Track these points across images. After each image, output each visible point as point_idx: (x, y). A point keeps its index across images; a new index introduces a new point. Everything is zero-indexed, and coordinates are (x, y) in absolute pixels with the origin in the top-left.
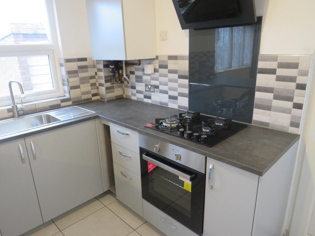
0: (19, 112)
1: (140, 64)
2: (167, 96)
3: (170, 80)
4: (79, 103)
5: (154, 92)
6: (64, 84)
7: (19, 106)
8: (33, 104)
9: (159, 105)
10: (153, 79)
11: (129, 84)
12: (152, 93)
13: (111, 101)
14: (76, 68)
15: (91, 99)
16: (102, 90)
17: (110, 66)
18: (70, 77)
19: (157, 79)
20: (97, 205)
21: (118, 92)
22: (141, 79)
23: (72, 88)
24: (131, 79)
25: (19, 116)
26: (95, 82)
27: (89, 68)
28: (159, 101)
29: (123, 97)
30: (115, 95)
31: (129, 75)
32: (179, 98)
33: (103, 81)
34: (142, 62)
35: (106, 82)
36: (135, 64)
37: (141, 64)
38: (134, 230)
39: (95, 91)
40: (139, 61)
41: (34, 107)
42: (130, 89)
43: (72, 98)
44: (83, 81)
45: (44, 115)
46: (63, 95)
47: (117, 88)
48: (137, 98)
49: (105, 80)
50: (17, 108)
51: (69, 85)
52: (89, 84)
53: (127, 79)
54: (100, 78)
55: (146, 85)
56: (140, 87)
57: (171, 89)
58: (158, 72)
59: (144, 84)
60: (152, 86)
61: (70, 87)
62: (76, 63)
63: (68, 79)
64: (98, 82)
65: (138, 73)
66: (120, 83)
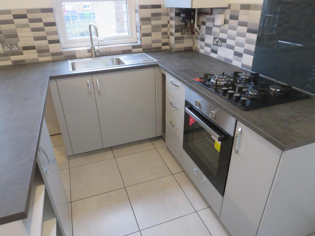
0: (96, 53)
1: (211, 14)
2: (232, 52)
3: (239, 35)
4: (148, 50)
5: (221, 46)
6: (137, 31)
7: (96, 48)
8: (109, 47)
9: (224, 61)
10: (222, 31)
11: (198, 36)
12: (219, 48)
13: (179, 52)
14: (149, 16)
15: (161, 48)
16: (172, 39)
17: (182, 15)
18: (143, 24)
19: (225, 32)
20: (149, 145)
21: (187, 43)
22: (210, 31)
23: (144, 35)
24: (201, 30)
25: (96, 56)
26: (167, 31)
27: (162, 16)
28: (225, 57)
29: (193, 49)
30: (184, 46)
31: (200, 26)
32: (244, 55)
33: (173, 30)
34: (214, 11)
35: (176, 32)
36: (207, 14)
37: (213, 14)
38: (172, 174)
39: (165, 41)
40: (212, 9)
41: (109, 50)
42: (199, 41)
43: (143, 45)
44: (155, 28)
45: (115, 58)
46: (136, 42)
47: (187, 39)
48: (205, 51)
49: (175, 30)
50: (94, 49)
51: (141, 33)
52: (160, 33)
53: (198, 30)
54: (171, 26)
55: (215, 38)
56: (209, 39)
57: (238, 44)
58: (228, 24)
59: (212, 37)
60: (220, 39)
61: (142, 34)
62: (150, 10)
63: (140, 26)
64: (169, 31)
65: (208, 24)
66: (191, 34)
